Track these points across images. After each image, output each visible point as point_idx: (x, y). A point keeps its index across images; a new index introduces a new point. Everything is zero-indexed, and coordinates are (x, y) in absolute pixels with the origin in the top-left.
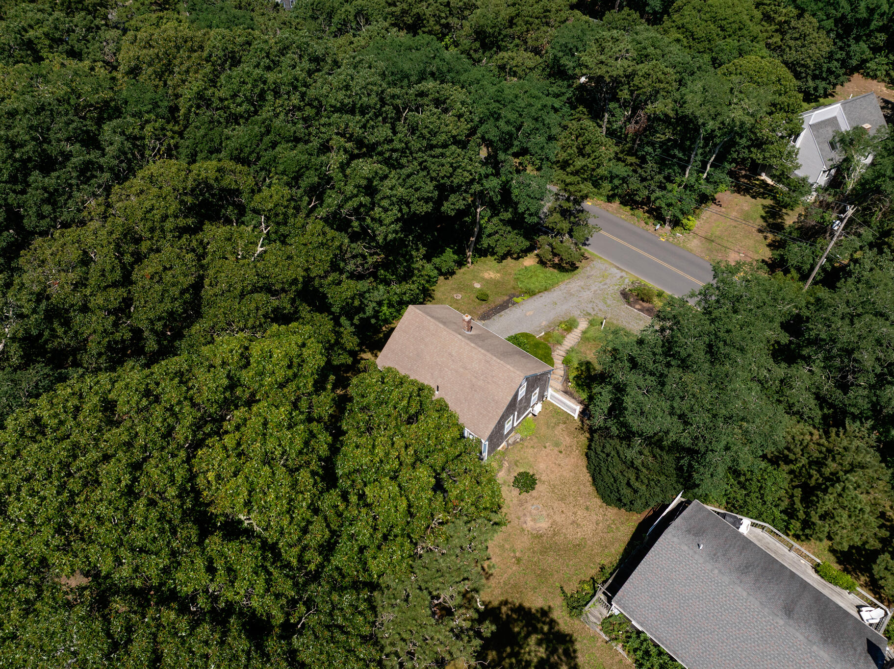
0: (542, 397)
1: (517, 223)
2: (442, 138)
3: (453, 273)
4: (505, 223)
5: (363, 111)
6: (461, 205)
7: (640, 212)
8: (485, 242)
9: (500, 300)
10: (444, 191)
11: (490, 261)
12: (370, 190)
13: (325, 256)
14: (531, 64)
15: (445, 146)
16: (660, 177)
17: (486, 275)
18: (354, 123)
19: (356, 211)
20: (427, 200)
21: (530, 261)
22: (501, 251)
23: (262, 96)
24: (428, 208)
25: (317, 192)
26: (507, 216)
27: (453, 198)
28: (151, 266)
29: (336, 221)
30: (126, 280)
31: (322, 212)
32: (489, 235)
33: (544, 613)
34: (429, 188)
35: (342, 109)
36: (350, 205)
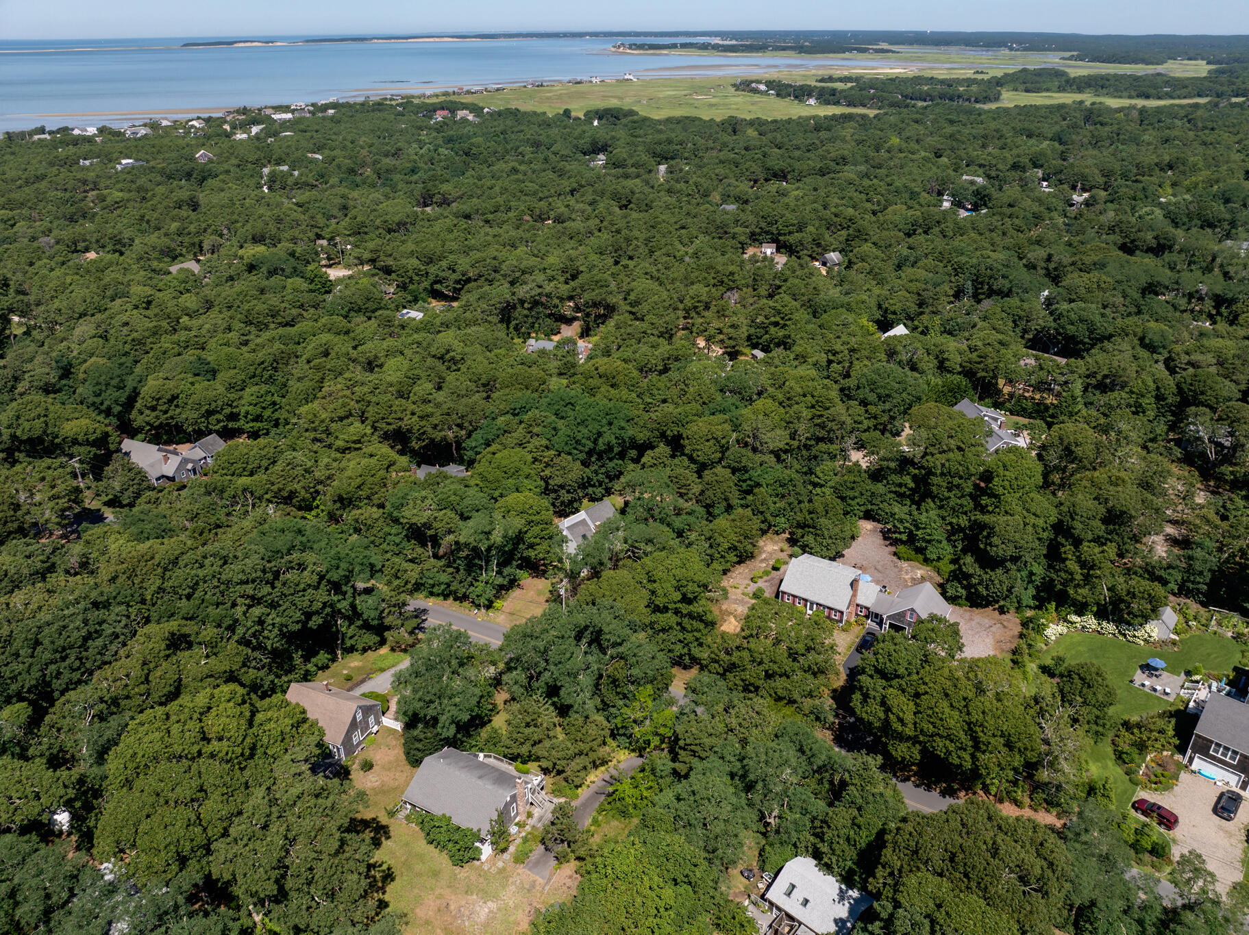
0: (378, 722)
1: (366, 626)
2: (302, 586)
3: (327, 667)
4: (360, 627)
5: (253, 581)
6: (320, 621)
7: (466, 604)
8: (349, 643)
9: (361, 678)
10: (308, 615)
11: (356, 655)
12: (261, 622)
13: (240, 659)
14: (375, 516)
15: (304, 590)
16: (470, 579)
17: (352, 665)
18: (249, 589)
19: (254, 635)
20: (298, 622)
21: (384, 650)
22: (360, 647)
23: (197, 584)
24: (299, 626)
25: (231, 629)
26: (359, 623)
27: (314, 618)
28: (158, 673)
29: (244, 642)
30: (147, 681)
31: (236, 638)
32: (351, 638)
33: (374, 819)
34: (298, 615)
35: (242, 583)
36: (250, 632)
